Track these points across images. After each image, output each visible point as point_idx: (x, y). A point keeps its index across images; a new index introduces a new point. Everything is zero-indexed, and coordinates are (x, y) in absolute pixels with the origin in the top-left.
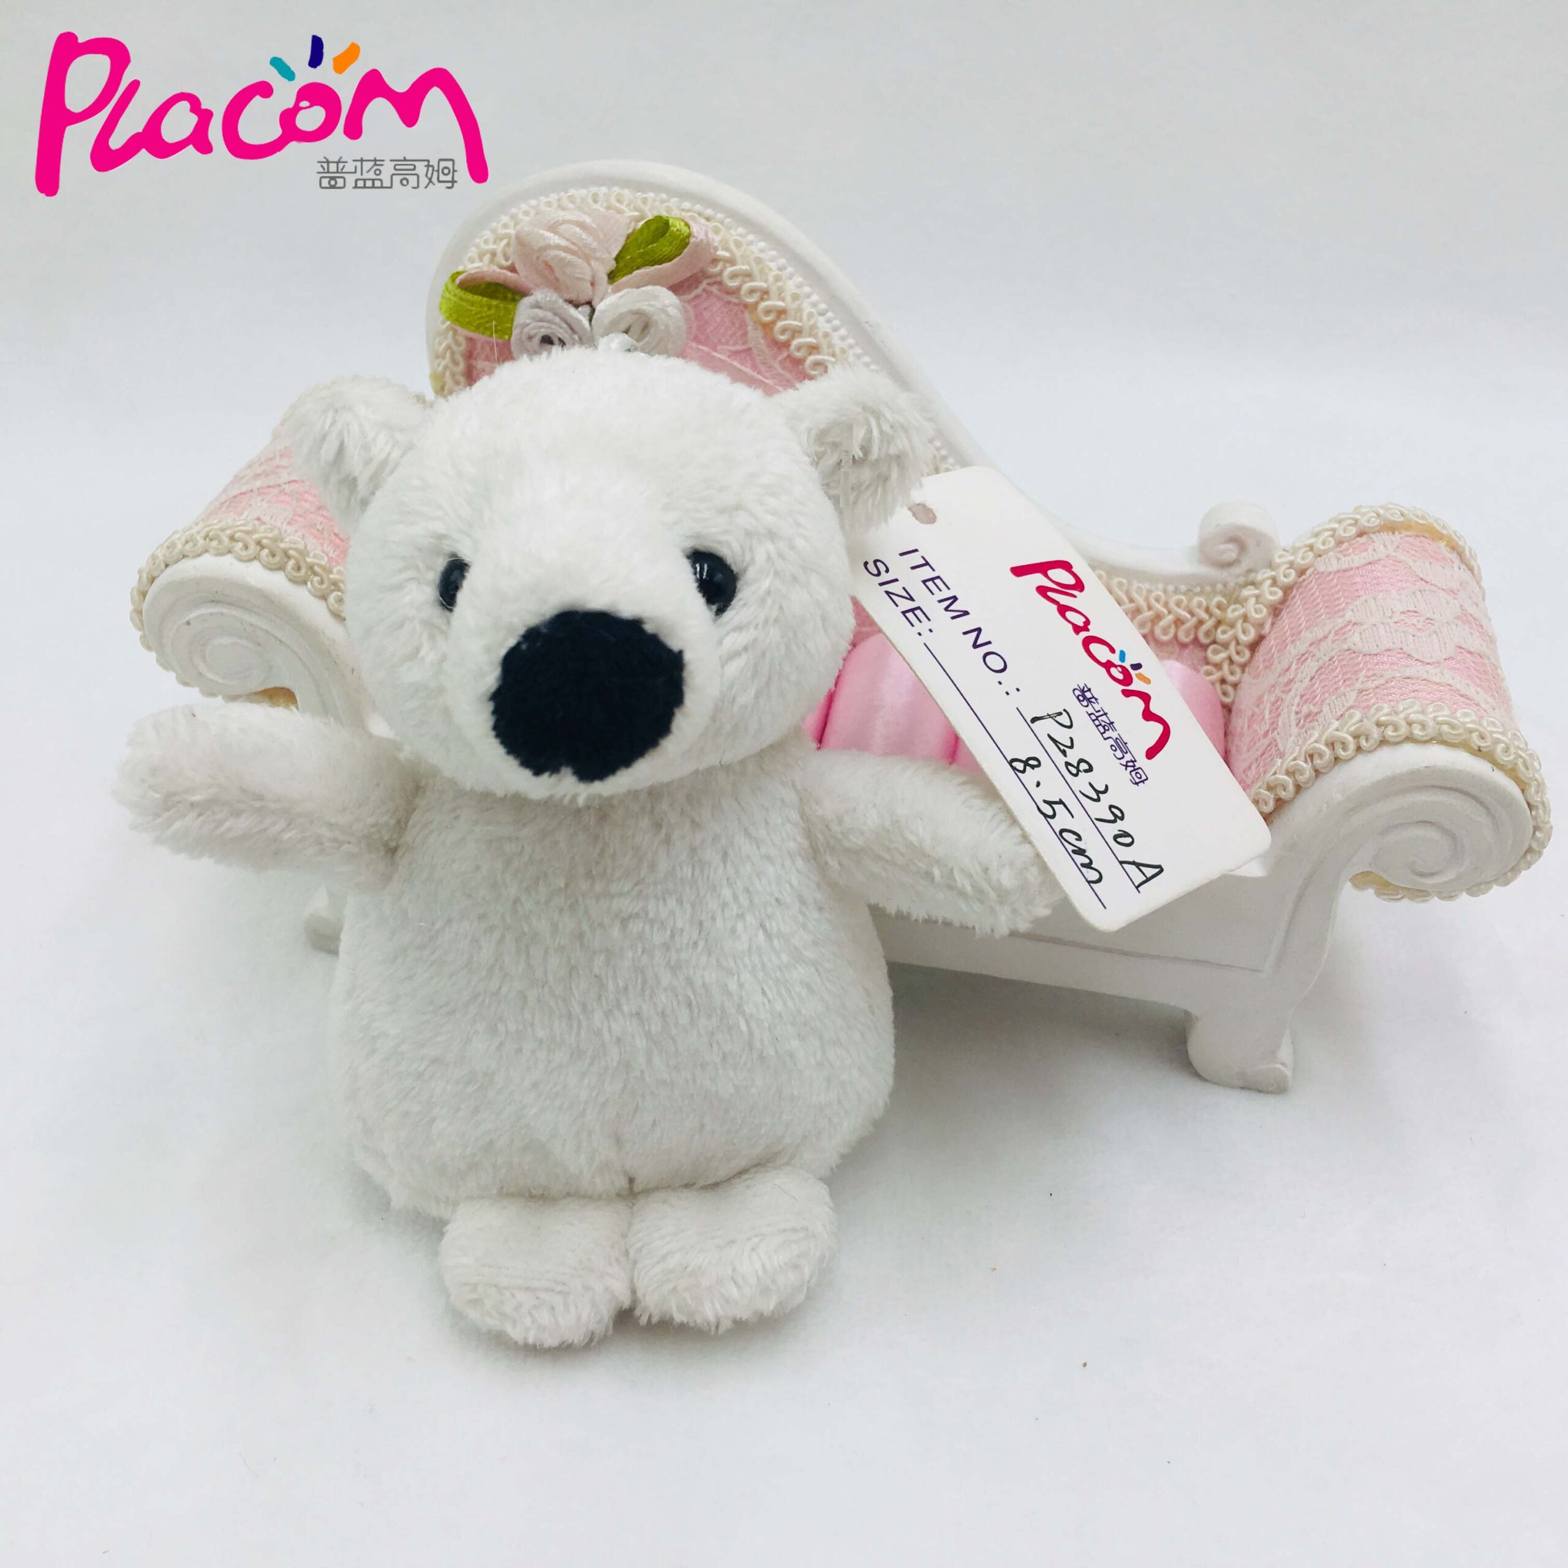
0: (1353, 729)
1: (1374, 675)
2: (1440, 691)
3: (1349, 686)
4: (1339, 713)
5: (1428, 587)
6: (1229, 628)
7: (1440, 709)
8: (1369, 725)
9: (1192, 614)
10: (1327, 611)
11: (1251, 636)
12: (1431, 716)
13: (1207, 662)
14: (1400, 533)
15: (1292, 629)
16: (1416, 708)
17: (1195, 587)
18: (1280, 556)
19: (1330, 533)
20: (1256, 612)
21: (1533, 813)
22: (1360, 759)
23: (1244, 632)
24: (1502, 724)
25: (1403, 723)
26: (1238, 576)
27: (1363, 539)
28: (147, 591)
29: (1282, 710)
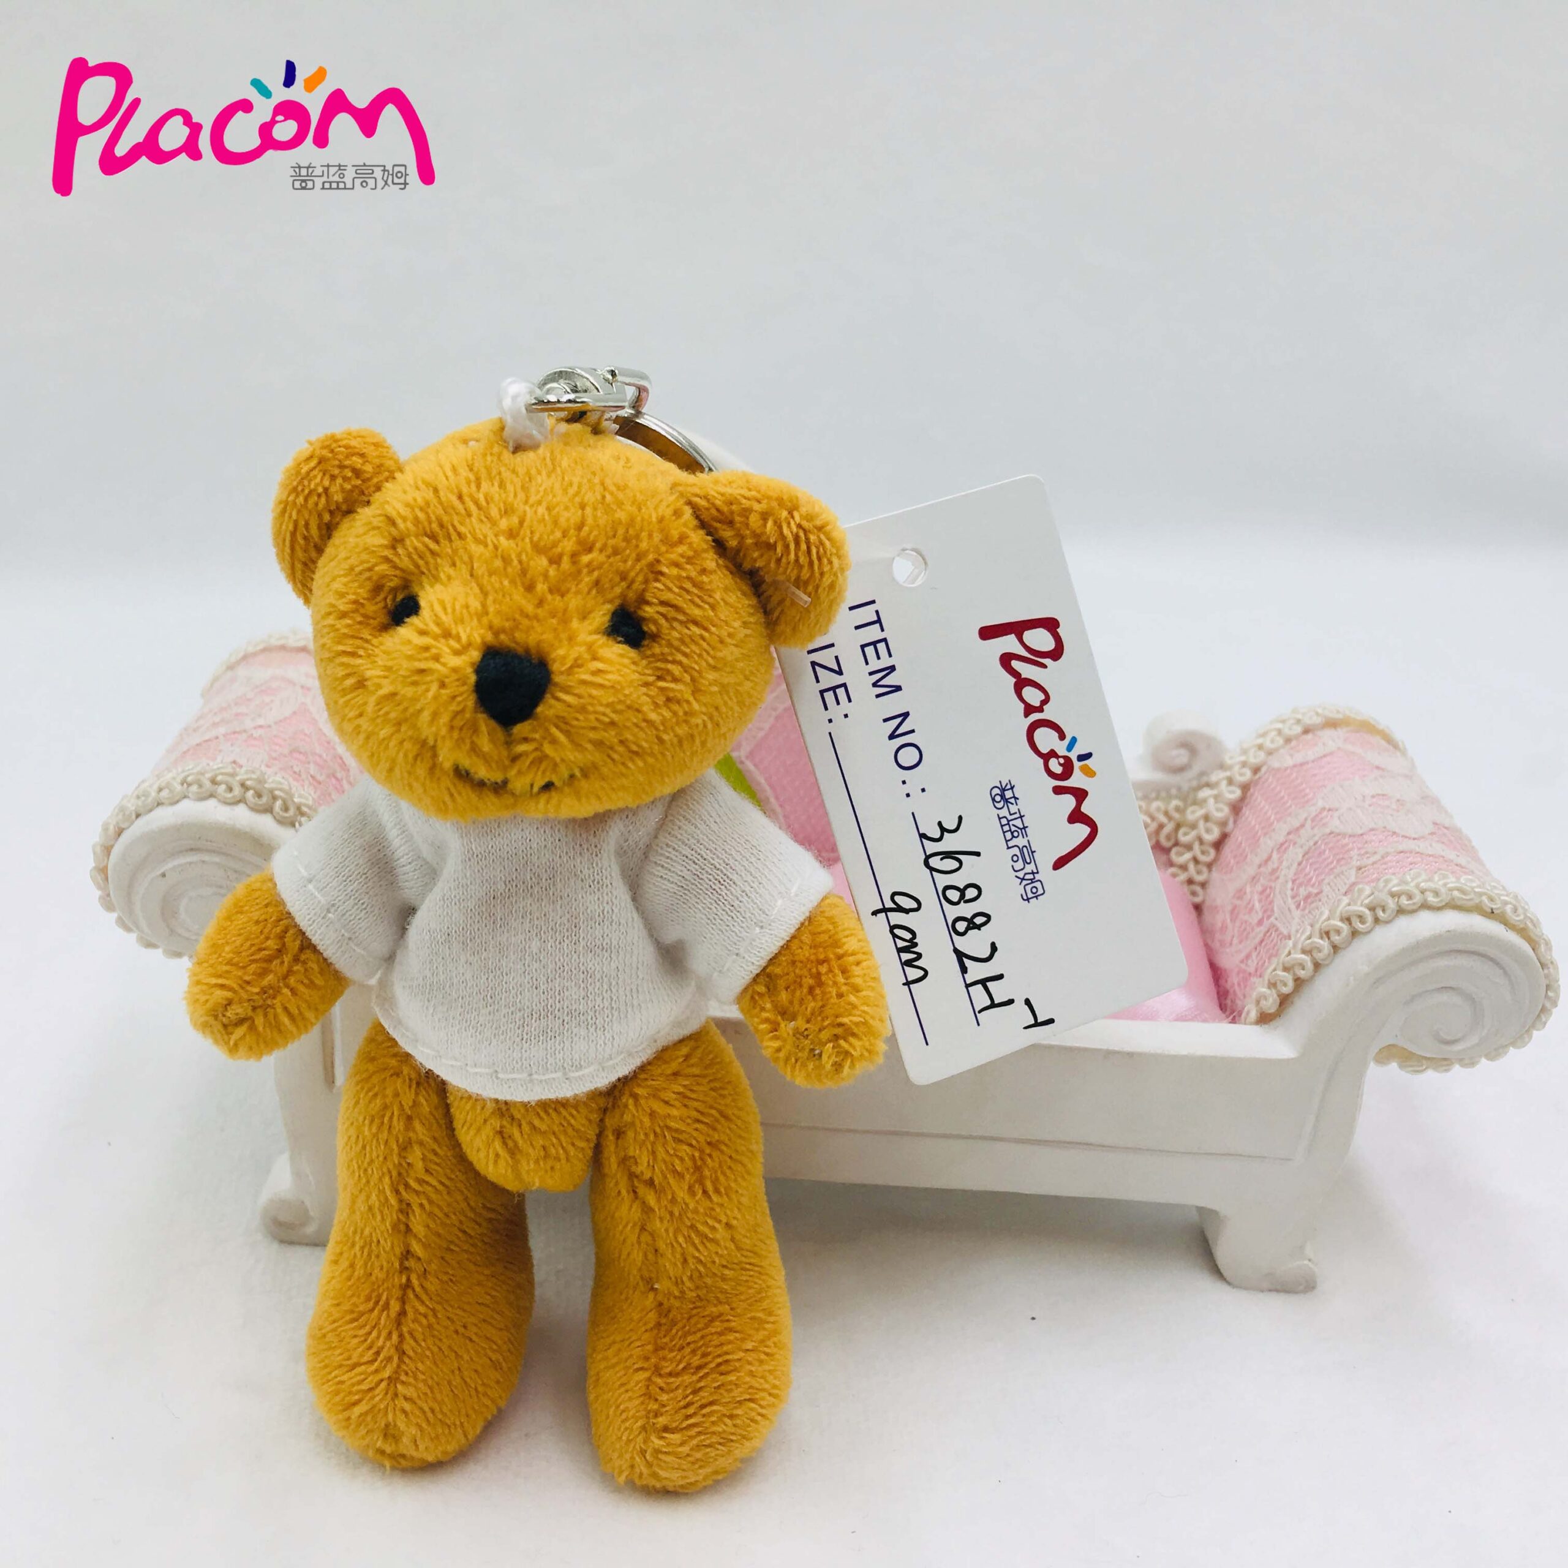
0: (1367, 901)
1: (1367, 853)
2: (1437, 862)
3: (1345, 865)
4: (1344, 891)
5: (1385, 774)
6: (1190, 829)
7: (1445, 876)
8: (1382, 897)
9: (1153, 819)
10: (1295, 802)
11: (1214, 835)
12: (1441, 883)
14: (1342, 729)
15: (1260, 823)
16: (1424, 877)
17: (1151, 792)
18: (1231, 758)
19: (1275, 733)
20: (1218, 810)
21: (1545, 970)
22: (1380, 930)
23: (1208, 831)
25: (1416, 892)
26: (1190, 780)
27: (1310, 736)
28: (112, 846)
29: (1274, 896)
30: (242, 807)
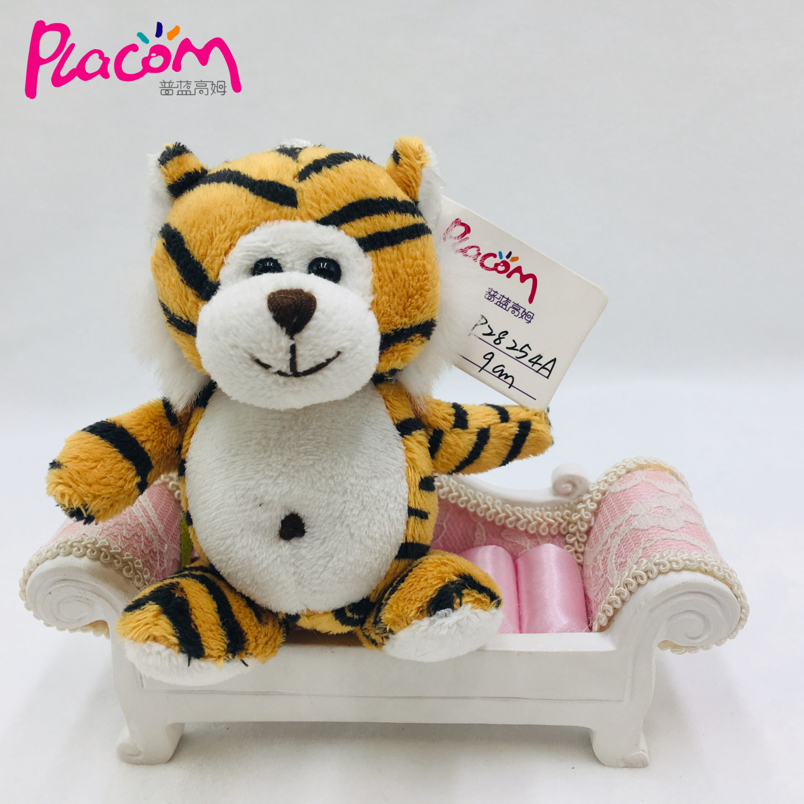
0: (643, 568)
2: (681, 544)
3: (638, 547)
4: (636, 561)
5: (664, 494)
6: (574, 525)
7: (683, 553)
8: (651, 566)
9: (556, 520)
10: (620, 511)
11: (586, 527)
12: (680, 557)
13: (566, 543)
14: (646, 470)
15: (605, 522)
16: (672, 554)
17: (554, 507)
18: (592, 487)
19: (613, 473)
20: (586, 515)
21: (739, 600)
22: (650, 583)
23: (582, 526)
24: (714, 557)
25: (667, 563)
26: (574, 499)
27: (630, 474)
28: (28, 580)
29: (608, 563)
30: (86, 557)
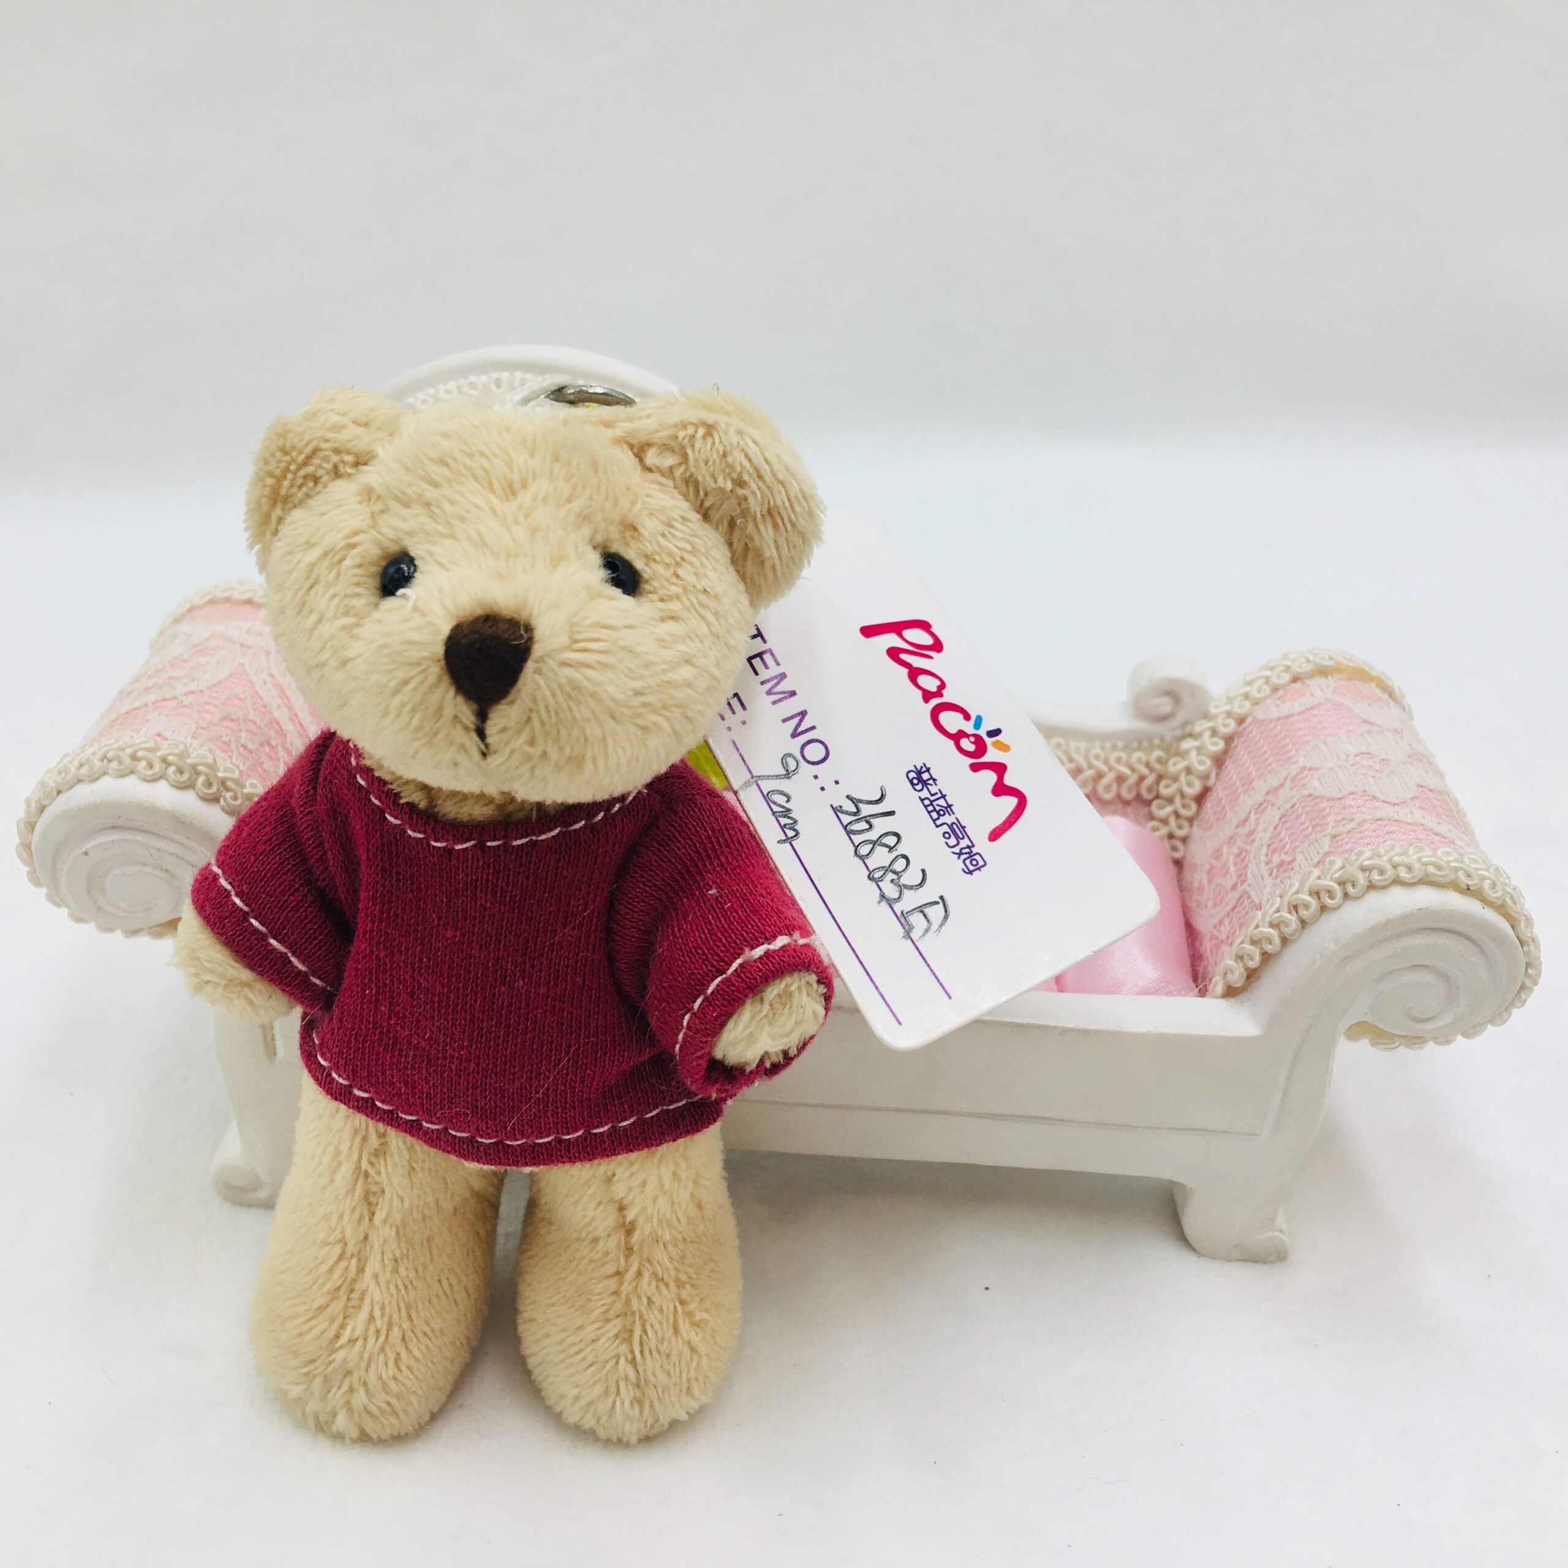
0: (1337, 875)
1: (1344, 819)
2: (1415, 832)
3: (1320, 832)
4: (1316, 860)
5: (1374, 728)
6: (1172, 782)
7: (1420, 849)
8: (1353, 871)
9: (1133, 770)
10: (1277, 758)
11: (1196, 788)
12: (1415, 857)
13: (1152, 817)
14: (1333, 677)
15: (1241, 779)
16: (1398, 850)
17: (1131, 742)
18: (1216, 707)
19: (1263, 681)
20: (1200, 763)
22: (1349, 906)
23: (1189, 784)
24: (1483, 860)
25: (1389, 867)
26: (1174, 730)
27: (1298, 685)
28: (36, 822)
29: (1249, 860)
30: (163, 784)
